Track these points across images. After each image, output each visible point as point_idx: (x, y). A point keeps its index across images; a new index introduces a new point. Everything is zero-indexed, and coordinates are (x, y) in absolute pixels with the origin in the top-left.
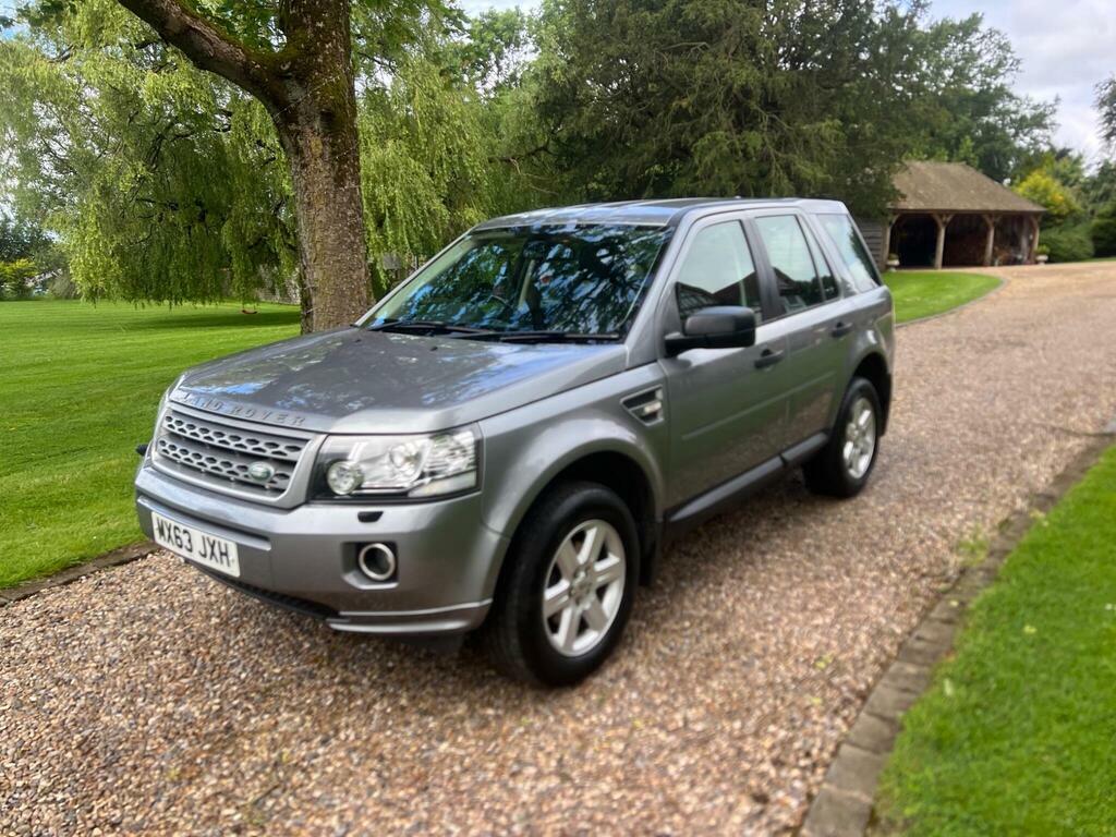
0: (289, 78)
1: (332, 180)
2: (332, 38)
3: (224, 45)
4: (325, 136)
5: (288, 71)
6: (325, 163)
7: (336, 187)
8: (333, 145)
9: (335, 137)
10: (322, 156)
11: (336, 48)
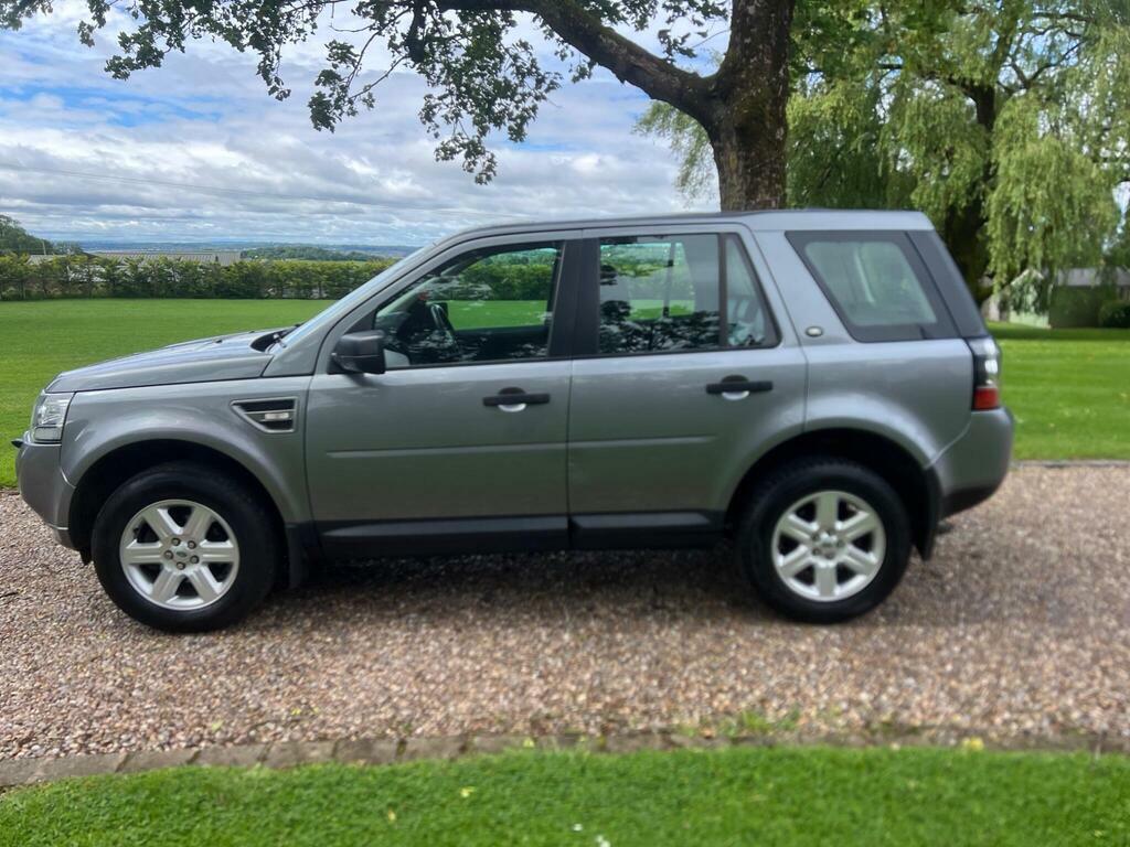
0: (714, 97)
1: (743, 194)
2: (758, 51)
3: (663, 75)
4: (739, 150)
5: (714, 90)
6: (739, 177)
7: (748, 200)
8: (746, 159)
9: (749, 151)
10: (737, 171)
11: (761, 61)
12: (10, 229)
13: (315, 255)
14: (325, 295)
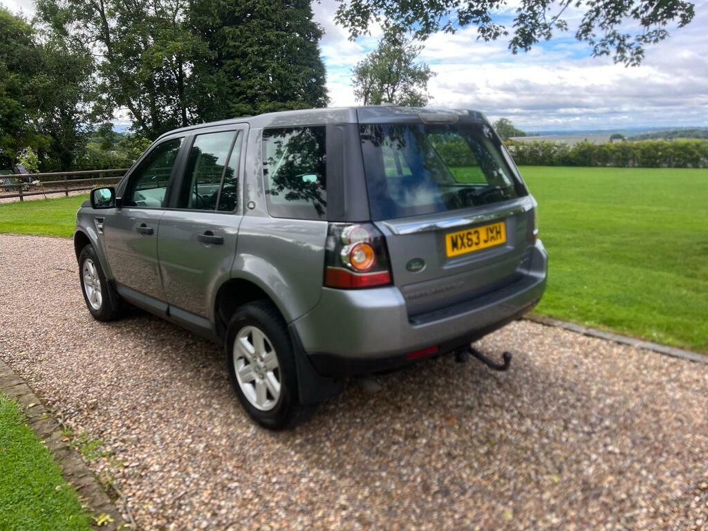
12: (507, 126)
13: (700, 135)
14: (636, 165)
